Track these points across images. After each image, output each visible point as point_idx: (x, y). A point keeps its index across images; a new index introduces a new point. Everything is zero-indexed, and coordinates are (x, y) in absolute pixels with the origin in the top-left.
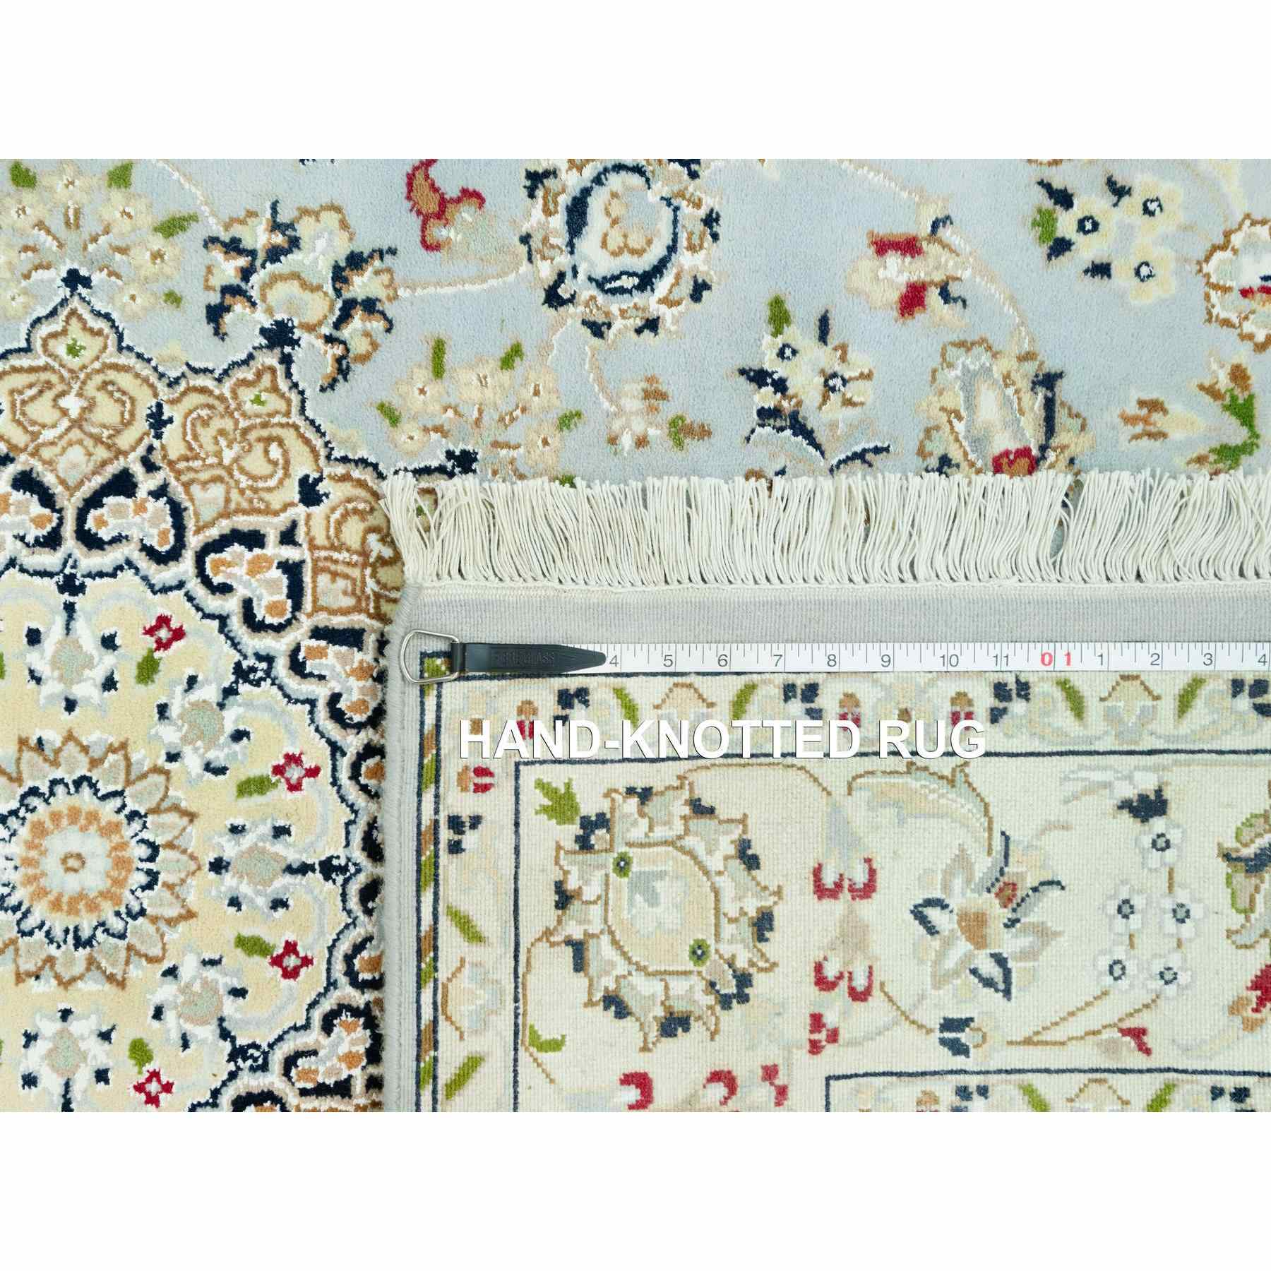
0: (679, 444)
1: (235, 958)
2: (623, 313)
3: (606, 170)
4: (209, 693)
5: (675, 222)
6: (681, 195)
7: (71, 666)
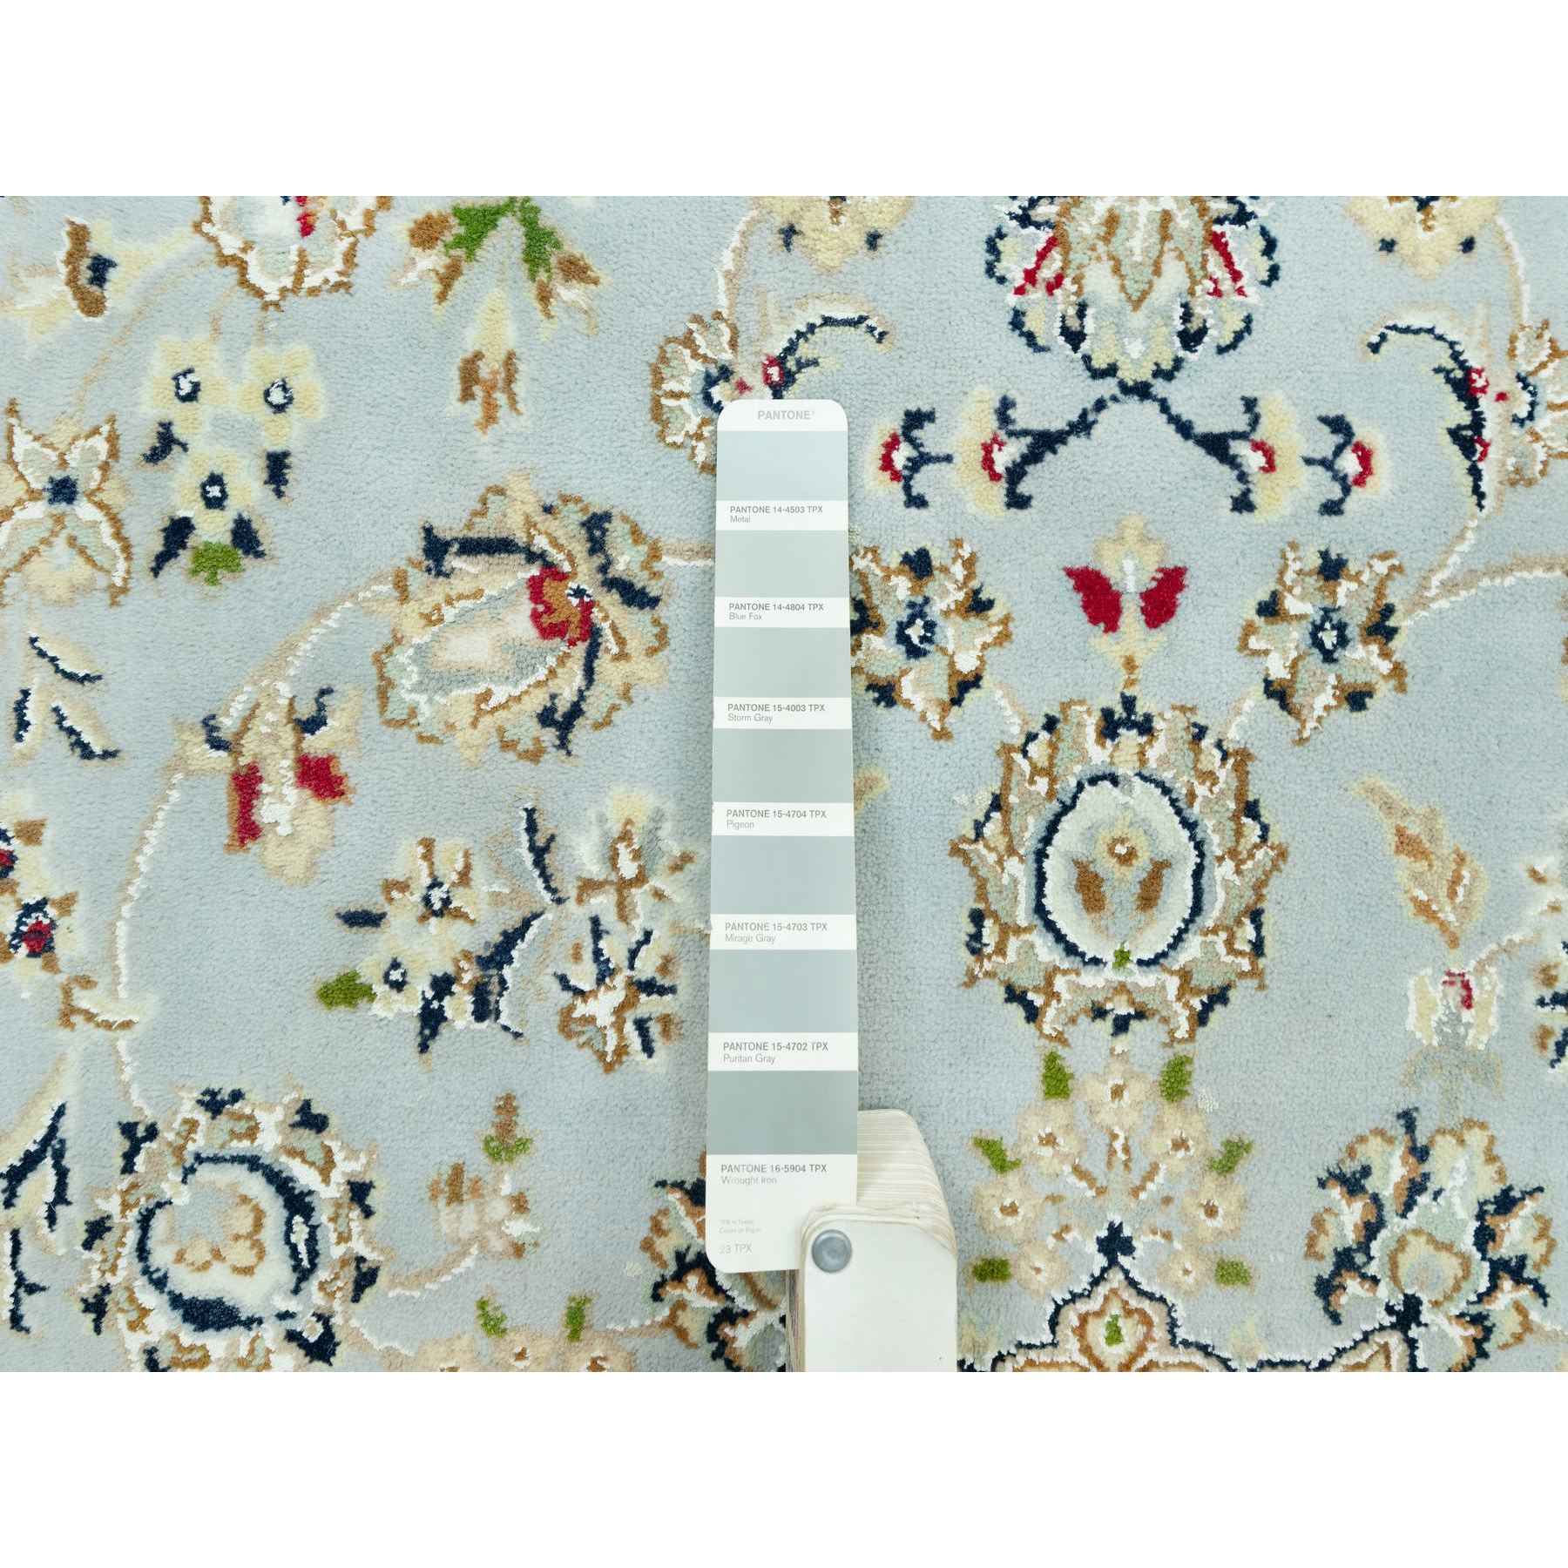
0: (523, 1144)
2: (343, 1238)
3: (146, 1271)
5: (216, 1160)
6: (179, 1151)
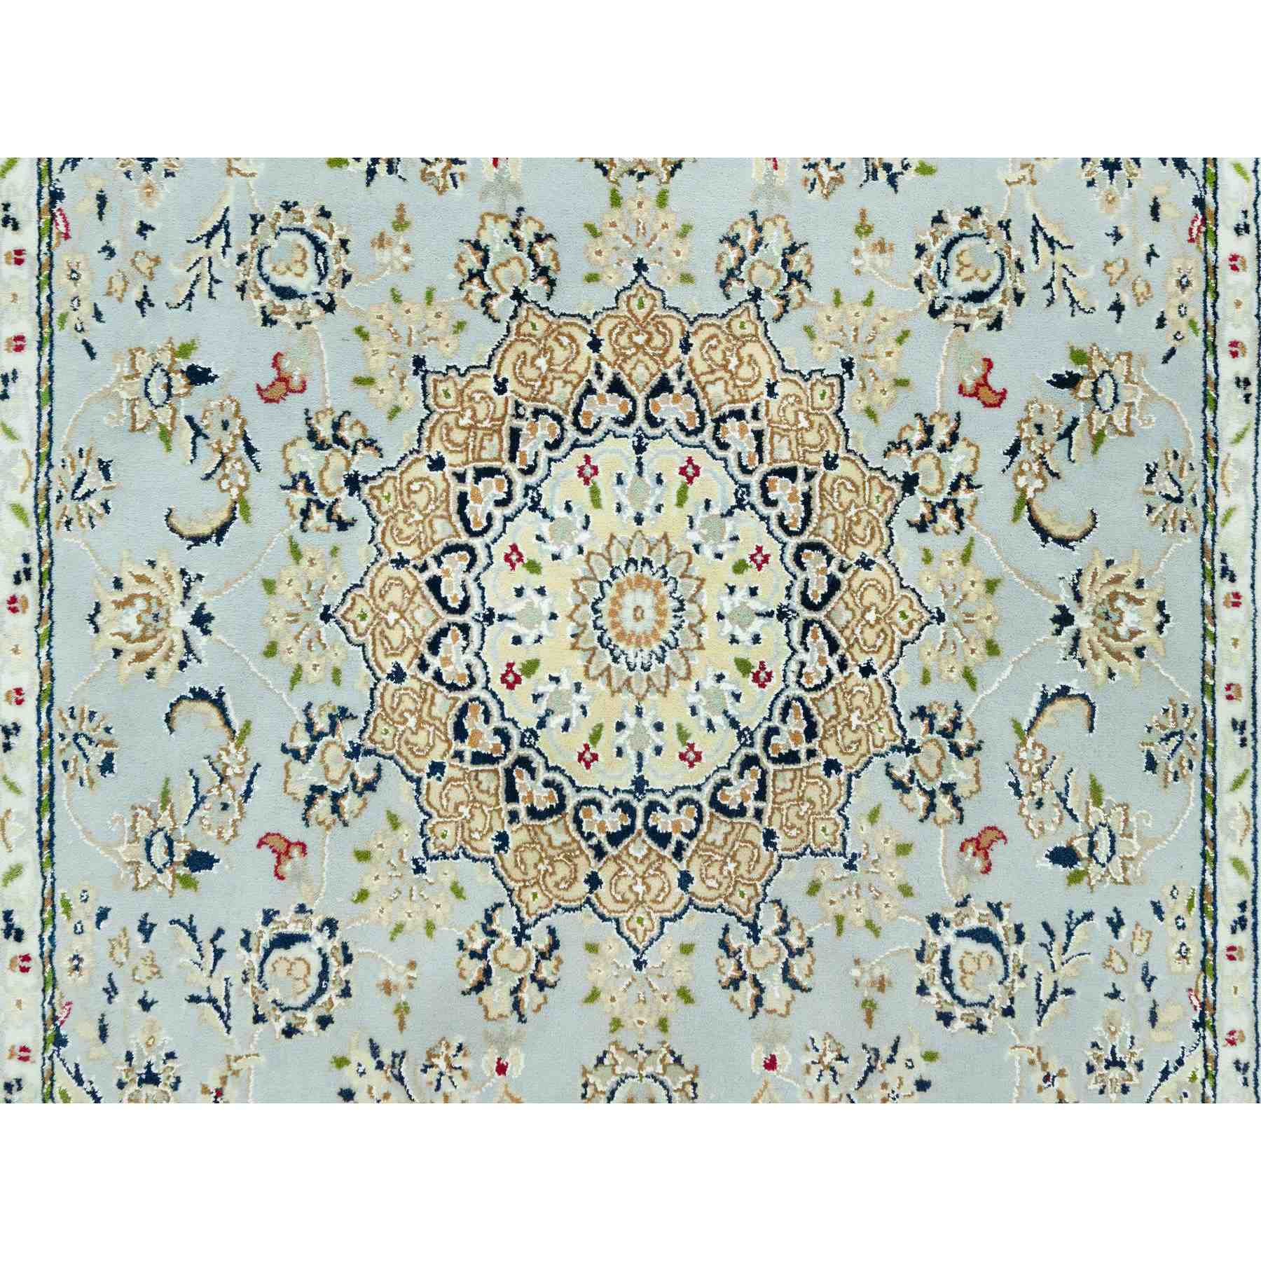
0: (407, 224)
1: (689, 508)
2: (338, 262)
3: (261, 275)
4: (545, 527)
5: (288, 230)
6: (273, 226)
7: (531, 617)
